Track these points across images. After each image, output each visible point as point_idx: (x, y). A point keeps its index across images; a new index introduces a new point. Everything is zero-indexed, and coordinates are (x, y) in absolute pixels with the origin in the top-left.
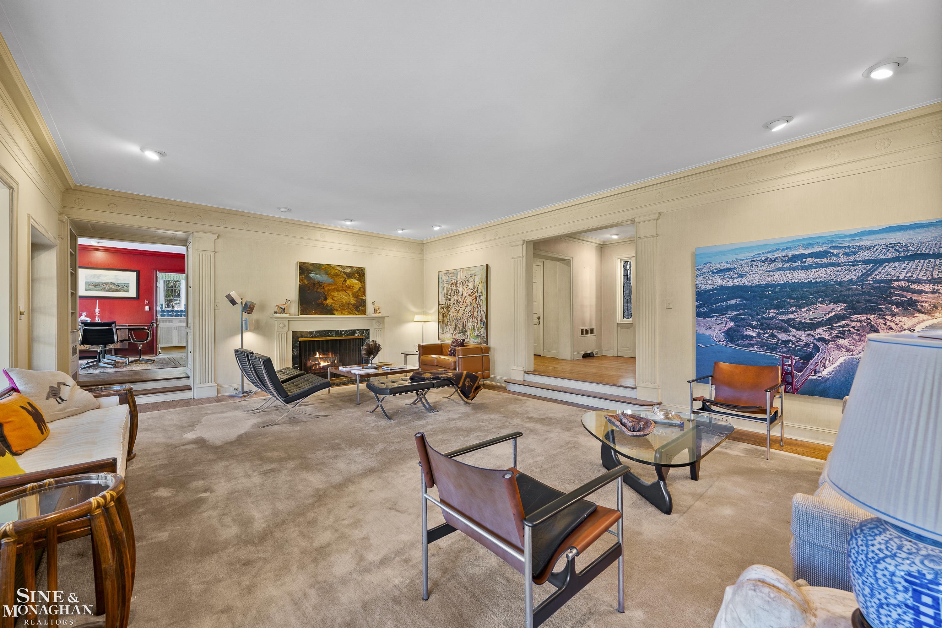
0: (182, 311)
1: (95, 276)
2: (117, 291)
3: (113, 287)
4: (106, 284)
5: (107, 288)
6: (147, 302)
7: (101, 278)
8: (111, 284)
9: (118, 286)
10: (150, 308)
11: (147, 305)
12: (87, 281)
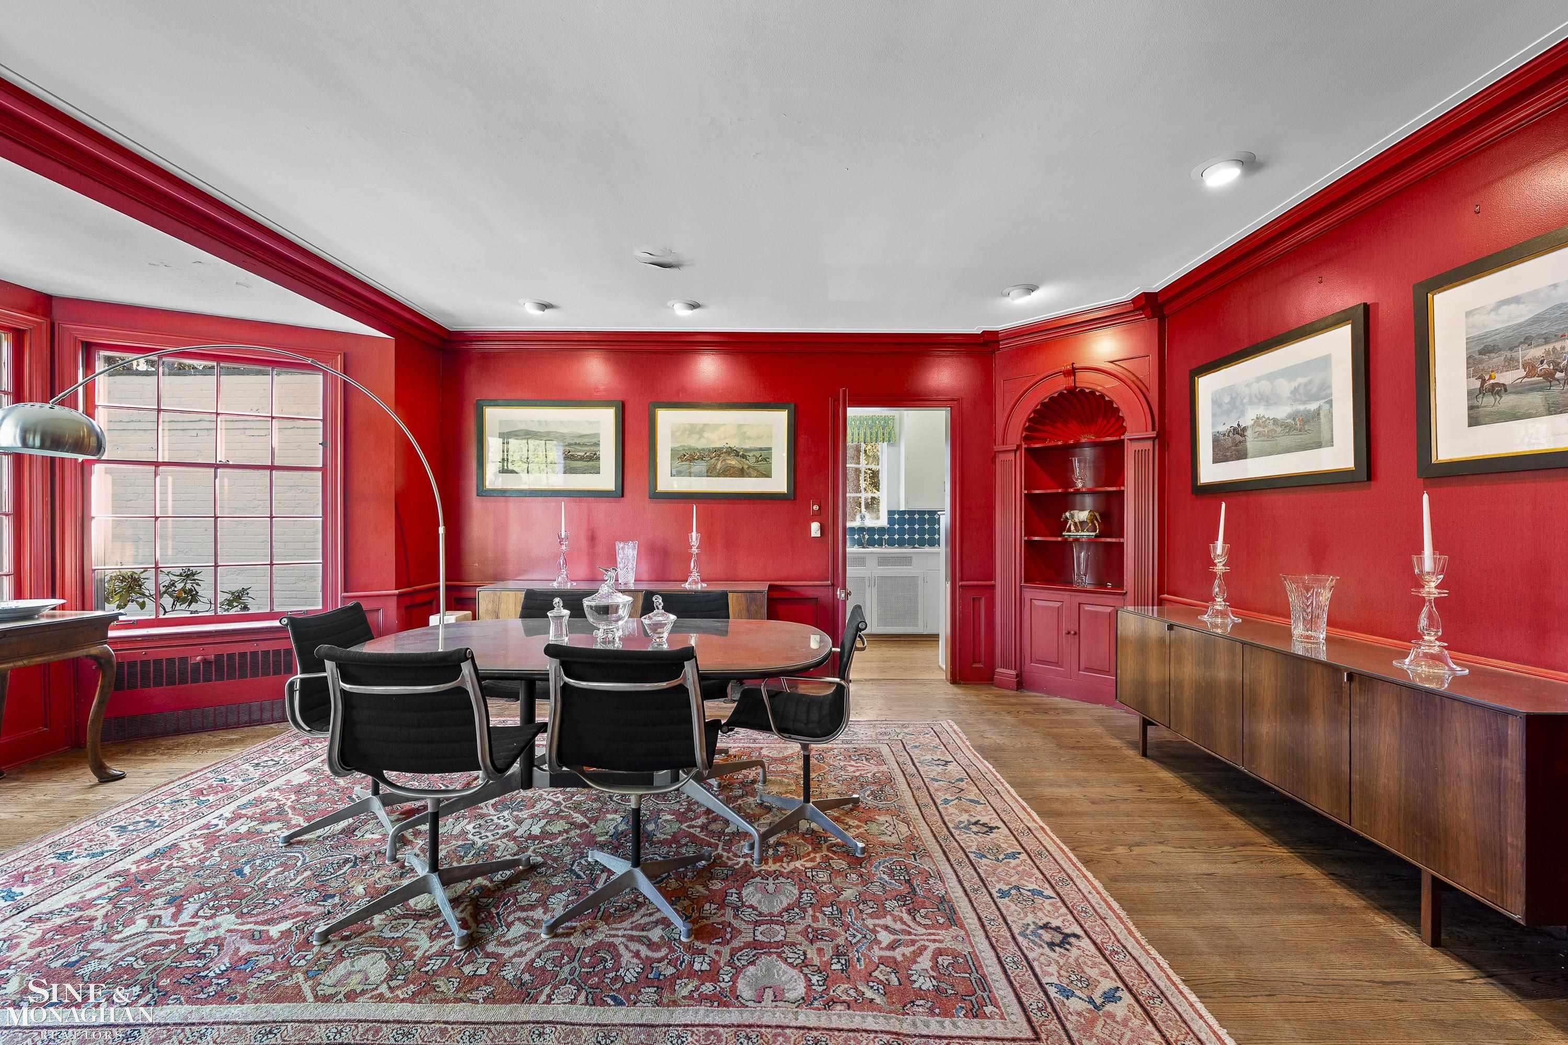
0: (881, 530)
1: (693, 430)
2: (741, 473)
3: (733, 462)
4: (718, 452)
5: (719, 466)
6: (816, 508)
7: (706, 435)
8: (732, 451)
9: (744, 457)
10: (822, 529)
11: (816, 517)
12: (676, 445)
